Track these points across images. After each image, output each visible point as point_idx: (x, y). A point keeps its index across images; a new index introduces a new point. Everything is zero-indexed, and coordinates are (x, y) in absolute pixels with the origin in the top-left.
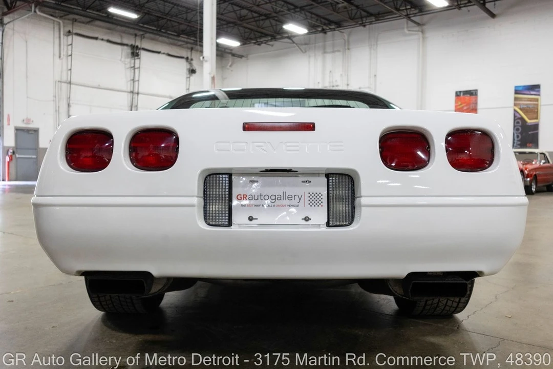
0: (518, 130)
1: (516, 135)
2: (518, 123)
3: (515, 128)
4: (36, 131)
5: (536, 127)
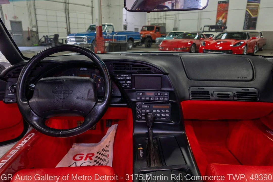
0: (247, 20)
1: (245, 23)
2: (247, 17)
3: (246, 20)
4: (20, 23)
5: (256, 19)
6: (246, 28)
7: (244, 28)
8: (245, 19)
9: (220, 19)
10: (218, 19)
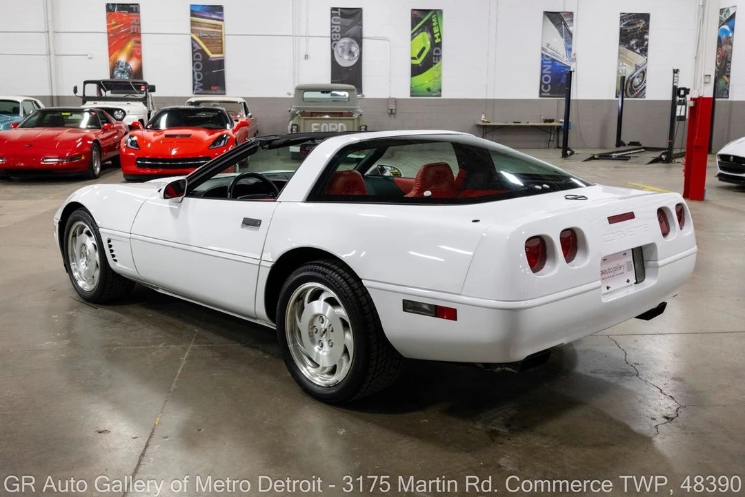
0: (198, 66)
1: (196, 74)
2: (197, 57)
3: (195, 64)
5: (221, 63)
6: (201, 87)
7: (196, 87)
8: (194, 62)
9: (122, 58)
10: (115, 60)
